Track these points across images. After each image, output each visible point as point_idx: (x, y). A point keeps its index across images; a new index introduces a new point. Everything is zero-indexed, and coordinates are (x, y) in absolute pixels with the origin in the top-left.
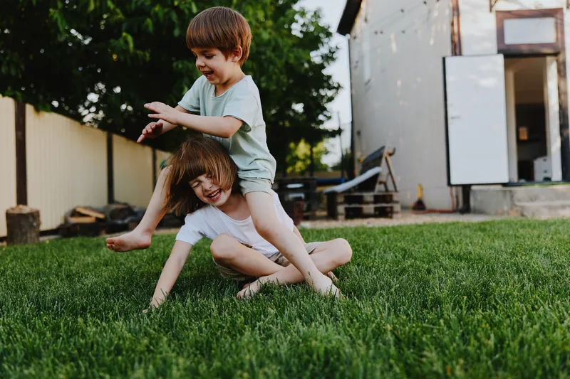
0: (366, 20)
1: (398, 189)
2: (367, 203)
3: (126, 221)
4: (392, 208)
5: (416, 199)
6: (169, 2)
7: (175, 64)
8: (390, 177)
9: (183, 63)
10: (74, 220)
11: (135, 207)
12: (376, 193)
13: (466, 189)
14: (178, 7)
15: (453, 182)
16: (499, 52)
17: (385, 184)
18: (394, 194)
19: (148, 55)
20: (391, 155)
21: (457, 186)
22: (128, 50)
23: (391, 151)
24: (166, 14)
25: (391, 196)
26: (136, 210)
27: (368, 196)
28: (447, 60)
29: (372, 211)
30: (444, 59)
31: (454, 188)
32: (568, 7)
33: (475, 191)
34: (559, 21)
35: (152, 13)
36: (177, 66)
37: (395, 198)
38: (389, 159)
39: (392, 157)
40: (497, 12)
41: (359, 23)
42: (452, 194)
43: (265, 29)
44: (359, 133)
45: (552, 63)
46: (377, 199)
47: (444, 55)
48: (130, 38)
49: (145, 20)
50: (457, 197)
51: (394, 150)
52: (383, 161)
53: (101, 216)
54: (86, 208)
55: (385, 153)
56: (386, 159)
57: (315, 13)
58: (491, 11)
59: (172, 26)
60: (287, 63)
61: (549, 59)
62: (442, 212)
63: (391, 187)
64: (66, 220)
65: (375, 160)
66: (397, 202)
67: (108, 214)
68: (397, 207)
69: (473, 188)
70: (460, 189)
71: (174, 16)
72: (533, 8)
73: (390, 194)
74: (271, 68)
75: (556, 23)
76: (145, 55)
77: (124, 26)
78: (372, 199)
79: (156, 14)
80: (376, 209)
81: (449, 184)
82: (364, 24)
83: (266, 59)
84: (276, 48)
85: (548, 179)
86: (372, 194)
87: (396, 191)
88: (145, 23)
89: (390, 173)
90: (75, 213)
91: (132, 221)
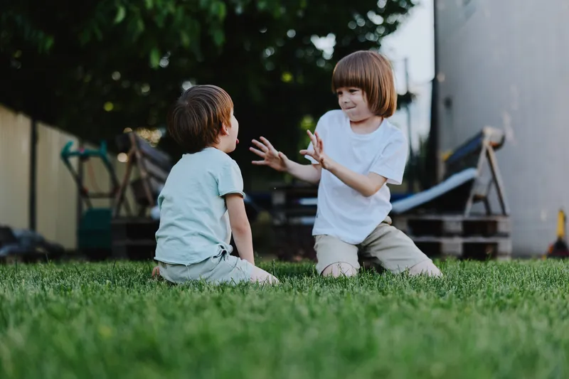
1: (508, 210)
2: (451, 235)
4: (495, 245)
5: (553, 239)
8: (493, 190)
12: (467, 216)
17: (485, 200)
18: (501, 220)
20: (496, 147)
23: (496, 140)
25: (495, 224)
27: (453, 222)
29: (459, 250)
37: (502, 228)
38: (493, 154)
39: (500, 152)
44: (448, 103)
46: (470, 228)
51: (503, 139)
52: (483, 158)
55: (486, 143)
56: (488, 154)
63: (495, 207)
65: (469, 154)
66: (505, 235)
68: (505, 245)
73: (492, 218)
78: (459, 228)
80: (466, 246)
86: (459, 218)
87: (504, 214)
89: (494, 180)
91: (12, 253)
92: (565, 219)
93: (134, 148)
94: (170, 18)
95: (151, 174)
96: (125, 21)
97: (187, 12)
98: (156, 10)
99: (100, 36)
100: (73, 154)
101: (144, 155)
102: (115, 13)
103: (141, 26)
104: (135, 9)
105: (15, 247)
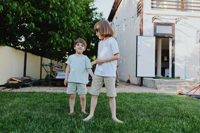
0: (117, 18)
1: (119, 78)
3: (28, 84)
5: (128, 80)
6: (48, 12)
7: (49, 32)
8: (117, 74)
9: (51, 32)
10: (11, 82)
11: (32, 78)
13: (142, 78)
14: (51, 14)
15: (138, 76)
16: (154, 35)
19: (39, 29)
21: (139, 77)
22: (33, 27)
24: (46, 16)
26: (32, 80)
28: (138, 37)
30: (137, 36)
31: (138, 78)
32: (176, 23)
33: (144, 79)
34: (173, 27)
35: (42, 15)
36: (50, 33)
37: (118, 81)
40: (154, 23)
41: (114, 19)
42: (138, 79)
43: (80, 22)
45: (171, 40)
47: (137, 35)
48: (33, 24)
49: (40, 17)
50: (139, 80)
51: (118, 66)
53: (20, 81)
54: (15, 78)
57: (100, 14)
58: (152, 22)
59: (48, 20)
60: (87, 33)
61: (170, 39)
62: (135, 85)
64: (8, 82)
67: (23, 80)
68: (118, 84)
69: (144, 78)
70: (140, 78)
71: (50, 17)
72: (165, 22)
74: (82, 35)
75: (172, 28)
76: (38, 29)
77: (32, 20)
79: (43, 16)
81: (136, 76)
82: (116, 19)
83: (80, 31)
84: (84, 28)
85: (168, 76)
87: (118, 79)
88: (39, 19)
90: (11, 80)
91: (30, 84)
92: (129, 76)
93: (53, 65)
94: (61, 42)
95: (57, 70)
96: (53, 42)
97: (64, 41)
98: (58, 41)
99: (48, 45)
100: (44, 65)
101: (55, 67)
102: (51, 41)
103: (55, 43)
104: (54, 40)
105: (31, 82)
